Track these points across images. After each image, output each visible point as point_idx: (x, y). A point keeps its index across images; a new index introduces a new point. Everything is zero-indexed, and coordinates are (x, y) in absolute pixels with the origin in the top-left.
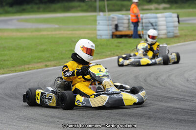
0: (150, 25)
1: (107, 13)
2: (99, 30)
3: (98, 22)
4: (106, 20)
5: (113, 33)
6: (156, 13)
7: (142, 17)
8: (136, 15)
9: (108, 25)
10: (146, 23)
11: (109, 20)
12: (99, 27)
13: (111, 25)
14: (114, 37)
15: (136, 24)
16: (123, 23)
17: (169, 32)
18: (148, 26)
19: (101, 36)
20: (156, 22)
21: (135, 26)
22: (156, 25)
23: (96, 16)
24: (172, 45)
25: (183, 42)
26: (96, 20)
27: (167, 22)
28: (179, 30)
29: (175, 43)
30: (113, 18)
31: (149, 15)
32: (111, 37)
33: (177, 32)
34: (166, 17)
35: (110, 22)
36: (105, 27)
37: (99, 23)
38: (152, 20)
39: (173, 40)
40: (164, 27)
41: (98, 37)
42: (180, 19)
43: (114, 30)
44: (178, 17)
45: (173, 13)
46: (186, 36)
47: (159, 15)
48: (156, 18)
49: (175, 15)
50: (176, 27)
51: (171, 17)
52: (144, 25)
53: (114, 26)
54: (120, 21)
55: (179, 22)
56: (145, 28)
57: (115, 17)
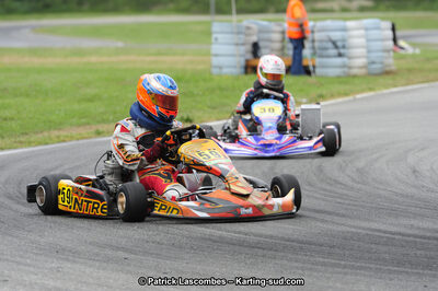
0: (330, 45)
1: (235, 18)
2: (216, 55)
3: (214, 36)
4: (232, 33)
5: (247, 61)
6: (345, 19)
7: (314, 26)
8: (300, 22)
9: (237, 44)
10: (321, 41)
11: (239, 33)
12: (215, 48)
13: (243, 44)
14: (249, 70)
15: (299, 42)
16: (270, 41)
17: (373, 63)
18: (326, 49)
19: (220, 68)
20: (344, 40)
21: (295, 48)
22: (344, 47)
23: (209, 24)
24: (379, 92)
25: (402, 85)
26: (209, 33)
27: (368, 40)
28: (395, 58)
29: (387, 87)
30: (248, 28)
31: (329, 23)
32: (243, 70)
33: (391, 62)
34: (366, 29)
35: (242, 36)
36: (231, 49)
37: (216, 39)
38: (336, 35)
39: (381, 80)
40: (362, 51)
41: (215, 71)
42: (398, 33)
43: (250, 56)
44: (393, 29)
45: (383, 19)
46: (410, 71)
47: (350, 24)
48: (345, 29)
49: (388, 25)
50: (388, 51)
51: (378, 28)
52: (316, 44)
53: (249, 47)
54: (266, 36)
55: (395, 40)
56: (318, 51)
57: (254, 26)
